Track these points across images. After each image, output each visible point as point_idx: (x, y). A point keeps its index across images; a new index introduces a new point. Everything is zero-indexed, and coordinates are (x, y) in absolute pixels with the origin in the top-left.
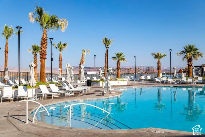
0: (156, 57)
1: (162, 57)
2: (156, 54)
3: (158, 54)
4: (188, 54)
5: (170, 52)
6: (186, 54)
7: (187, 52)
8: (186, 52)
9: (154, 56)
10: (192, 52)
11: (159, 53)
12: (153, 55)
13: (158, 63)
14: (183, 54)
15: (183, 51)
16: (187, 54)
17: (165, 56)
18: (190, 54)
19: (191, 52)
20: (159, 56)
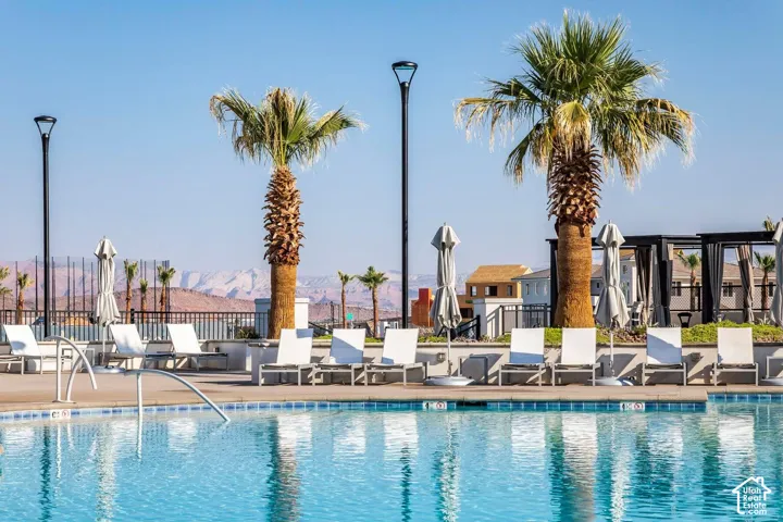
0: (259, 138)
1: (315, 136)
2: (261, 105)
3: (279, 106)
4: (565, 109)
5: (404, 88)
6: (538, 115)
7: (554, 95)
8: (538, 93)
9: (232, 126)
10: (597, 98)
11: (289, 98)
12: (230, 115)
13: (279, 196)
14: (514, 106)
15: (519, 86)
16: (549, 110)
17: (342, 133)
18: (576, 115)
19: (584, 92)
20: (284, 125)
